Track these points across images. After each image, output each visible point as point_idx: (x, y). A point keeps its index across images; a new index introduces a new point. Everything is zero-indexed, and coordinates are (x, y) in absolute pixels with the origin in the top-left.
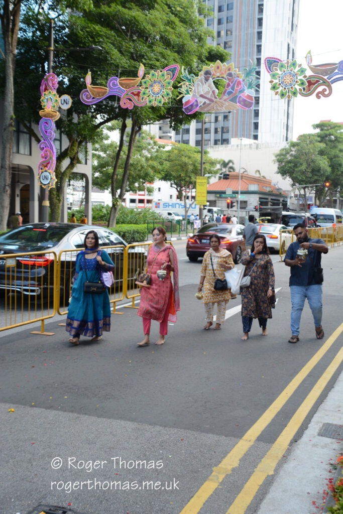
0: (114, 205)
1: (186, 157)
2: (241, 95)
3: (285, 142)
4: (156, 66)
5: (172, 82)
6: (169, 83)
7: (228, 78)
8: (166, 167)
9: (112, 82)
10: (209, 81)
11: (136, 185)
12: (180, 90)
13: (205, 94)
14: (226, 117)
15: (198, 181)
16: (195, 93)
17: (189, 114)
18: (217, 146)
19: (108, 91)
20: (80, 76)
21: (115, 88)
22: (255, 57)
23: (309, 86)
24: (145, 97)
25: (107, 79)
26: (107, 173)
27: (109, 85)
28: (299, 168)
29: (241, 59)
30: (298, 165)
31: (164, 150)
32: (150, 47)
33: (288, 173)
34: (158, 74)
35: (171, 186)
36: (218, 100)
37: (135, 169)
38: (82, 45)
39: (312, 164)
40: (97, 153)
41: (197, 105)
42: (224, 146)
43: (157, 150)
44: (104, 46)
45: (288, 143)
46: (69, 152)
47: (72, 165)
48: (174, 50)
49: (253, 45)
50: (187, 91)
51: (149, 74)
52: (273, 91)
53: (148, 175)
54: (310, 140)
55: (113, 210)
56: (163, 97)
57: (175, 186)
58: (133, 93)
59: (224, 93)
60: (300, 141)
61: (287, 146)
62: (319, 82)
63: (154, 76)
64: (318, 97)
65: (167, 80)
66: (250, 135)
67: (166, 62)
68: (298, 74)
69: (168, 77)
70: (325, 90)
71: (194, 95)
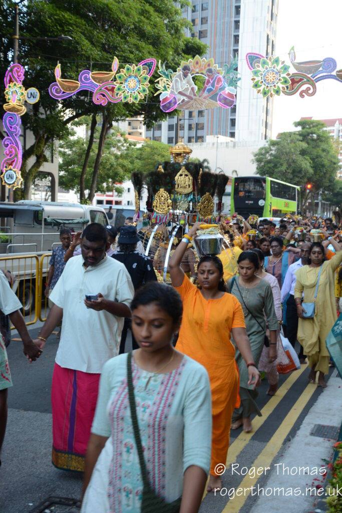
1: (159, 155)
2: (221, 93)
3: (264, 141)
4: (130, 59)
5: (149, 77)
6: (145, 79)
7: (207, 74)
8: (137, 166)
9: (84, 75)
10: (188, 77)
11: (105, 185)
12: (157, 86)
13: (184, 91)
14: (201, 113)
16: (173, 89)
17: (166, 112)
18: (191, 144)
19: (79, 85)
20: (48, 67)
21: (87, 82)
22: (232, 48)
23: (293, 84)
24: (120, 93)
25: (77, 72)
26: (73, 171)
27: (81, 79)
28: (279, 169)
29: (217, 50)
30: (278, 165)
31: (136, 147)
32: (124, 37)
33: (267, 173)
34: (133, 67)
36: (197, 97)
37: (104, 168)
38: (49, 34)
39: (293, 165)
40: (62, 150)
41: (175, 103)
42: (198, 143)
43: (128, 148)
44: (73, 36)
45: (267, 142)
46: (35, 149)
47: (38, 164)
48: (149, 41)
49: (230, 35)
50: (165, 87)
51: (124, 68)
52: (256, 89)
53: (118, 174)
54: (291, 138)
56: (139, 93)
58: (106, 88)
59: (204, 91)
60: (280, 140)
61: (267, 145)
62: (303, 81)
63: (129, 71)
64: (302, 96)
65: (144, 75)
66: (226, 132)
67: (140, 54)
68: (281, 71)
69: (144, 72)
70: (309, 89)
71: (172, 92)
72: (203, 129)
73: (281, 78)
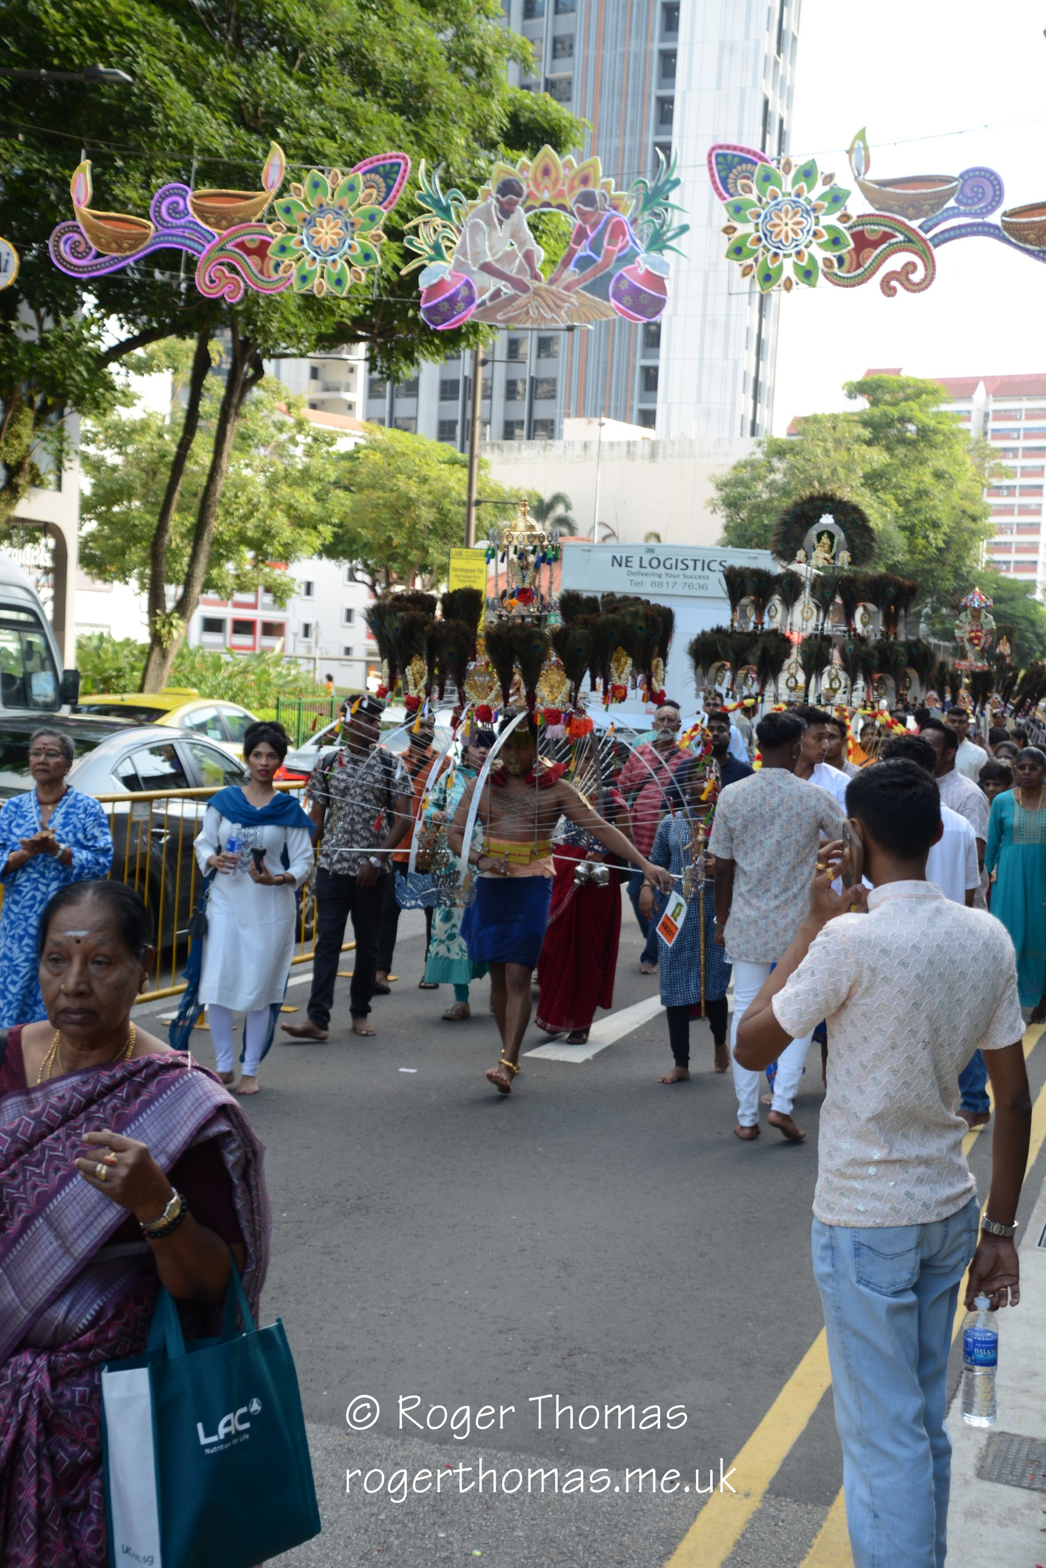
0: (157, 639)
1: (410, 477)
2: (622, 271)
3: (749, 442)
4: (326, 156)
5: (384, 215)
6: (372, 218)
7: (579, 209)
8: (339, 510)
9: (168, 201)
10: (514, 217)
11: (230, 568)
12: (410, 242)
13: (498, 261)
14: (545, 346)
15: (454, 563)
16: (465, 255)
17: (440, 328)
18: (514, 443)
19: (151, 233)
21: (178, 222)
22: (651, 138)
23: (858, 250)
24: (287, 262)
25: (147, 185)
26: (127, 522)
27: (158, 212)
31: (332, 449)
32: (305, 81)
34: (332, 181)
35: (352, 578)
37: (228, 513)
38: (56, 61)
40: (92, 450)
41: (470, 300)
42: (538, 443)
43: (309, 448)
44: (139, 70)
45: (759, 444)
47: (10, 488)
48: (391, 101)
49: (646, 97)
50: (436, 248)
51: (301, 180)
52: (736, 264)
53: (275, 536)
54: (838, 435)
55: (156, 655)
56: (350, 265)
57: (367, 579)
58: (241, 246)
59: (566, 263)
61: (759, 455)
62: (893, 240)
63: (319, 190)
64: (887, 289)
65: (367, 207)
66: (628, 409)
67: (359, 142)
68: (822, 207)
69: (371, 195)
70: (911, 268)
71: (459, 265)
72: (553, 397)
73: (819, 228)
